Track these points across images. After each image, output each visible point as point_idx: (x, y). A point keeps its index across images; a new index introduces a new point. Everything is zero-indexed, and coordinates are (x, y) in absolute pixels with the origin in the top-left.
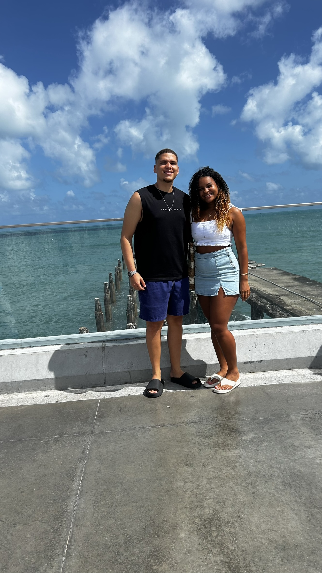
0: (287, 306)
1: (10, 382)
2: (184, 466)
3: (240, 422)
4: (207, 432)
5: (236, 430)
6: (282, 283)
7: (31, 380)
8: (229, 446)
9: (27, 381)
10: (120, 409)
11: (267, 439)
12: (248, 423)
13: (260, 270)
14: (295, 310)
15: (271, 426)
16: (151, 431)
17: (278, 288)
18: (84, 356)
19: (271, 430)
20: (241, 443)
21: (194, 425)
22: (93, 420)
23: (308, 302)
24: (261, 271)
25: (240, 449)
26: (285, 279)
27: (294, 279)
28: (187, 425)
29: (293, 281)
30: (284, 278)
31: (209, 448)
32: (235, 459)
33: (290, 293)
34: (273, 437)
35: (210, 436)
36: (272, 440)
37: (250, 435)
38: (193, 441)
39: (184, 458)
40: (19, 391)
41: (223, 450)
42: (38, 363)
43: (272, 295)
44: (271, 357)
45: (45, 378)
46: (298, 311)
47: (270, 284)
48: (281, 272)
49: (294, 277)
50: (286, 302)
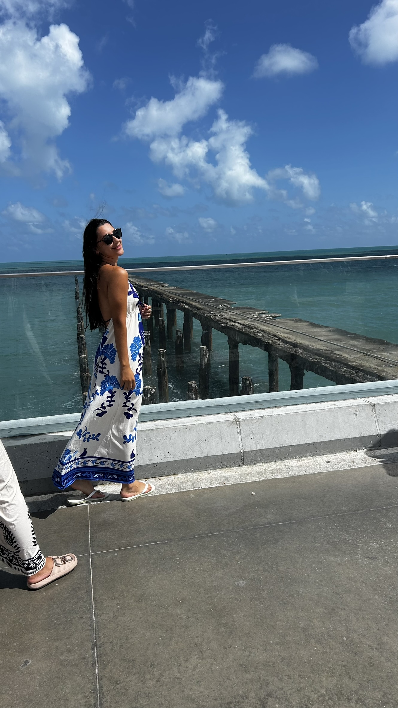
0: (351, 362)
1: (278, 447)
6: (321, 336)
7: (302, 445)
9: (297, 445)
13: (282, 321)
14: (364, 366)
17: (322, 342)
18: (355, 415)
23: (370, 357)
24: (284, 323)
26: (320, 332)
27: (330, 331)
29: (330, 334)
30: (319, 330)
33: (341, 347)
40: (287, 457)
42: (306, 424)
43: (321, 349)
45: (316, 441)
46: (368, 368)
47: (309, 337)
48: (308, 323)
49: (328, 329)
50: (345, 357)
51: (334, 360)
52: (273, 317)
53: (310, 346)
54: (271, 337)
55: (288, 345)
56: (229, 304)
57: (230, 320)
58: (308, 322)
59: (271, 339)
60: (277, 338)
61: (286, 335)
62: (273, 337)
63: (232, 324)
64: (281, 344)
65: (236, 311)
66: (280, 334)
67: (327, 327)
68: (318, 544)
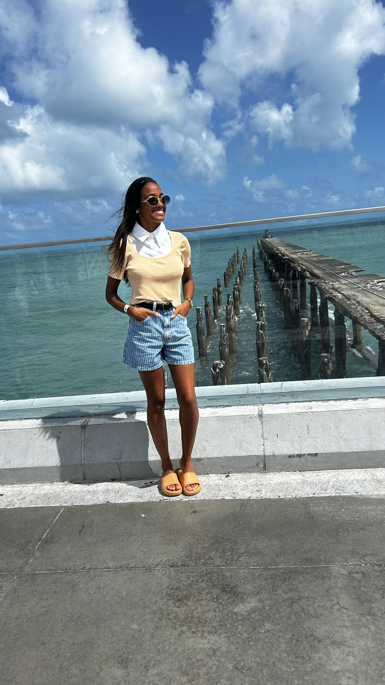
2: (116, 663)
3: (246, 571)
4: (184, 589)
5: (232, 588)
8: (207, 624)
10: (81, 528)
11: (274, 614)
12: (257, 574)
15: (292, 585)
16: (104, 578)
19: (289, 595)
20: (228, 620)
21: (172, 572)
22: (34, 547)
25: (221, 633)
28: (161, 571)
31: (172, 626)
32: (203, 658)
34: (287, 611)
35: (186, 598)
36: (281, 617)
37: (250, 603)
38: (154, 608)
39: (124, 645)
41: (194, 632)
44: (333, 448)
54: (362, 310)
55: (372, 319)
56: (354, 271)
57: (336, 290)
59: (361, 311)
60: (367, 311)
62: (364, 309)
63: (335, 295)
65: (354, 279)
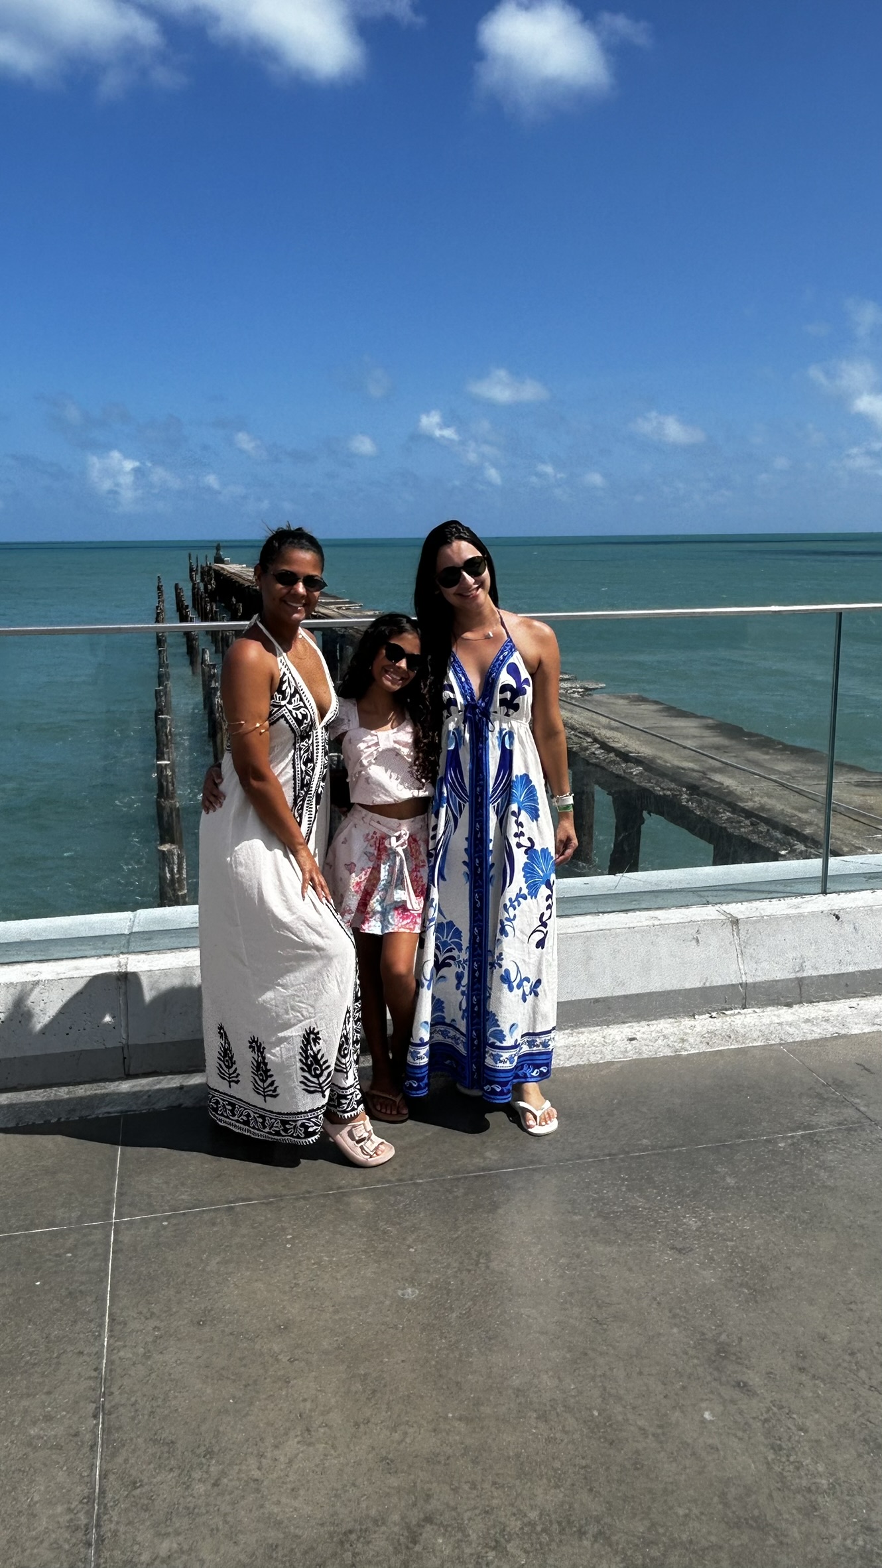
0: (742, 800)
6: (686, 737)
13: (606, 700)
17: (687, 751)
18: (694, 942)
23: (784, 790)
24: (609, 703)
26: (685, 727)
27: (708, 727)
29: (707, 733)
30: (682, 724)
33: (723, 765)
43: (683, 769)
47: (658, 740)
48: (661, 706)
49: (705, 722)
50: (731, 789)
51: (707, 795)
52: (587, 689)
53: (659, 761)
54: (576, 736)
55: (611, 755)
58: (662, 704)
61: (609, 733)
62: (581, 736)
64: (596, 752)
66: (597, 731)
67: (702, 717)
68: (579, 1217)
